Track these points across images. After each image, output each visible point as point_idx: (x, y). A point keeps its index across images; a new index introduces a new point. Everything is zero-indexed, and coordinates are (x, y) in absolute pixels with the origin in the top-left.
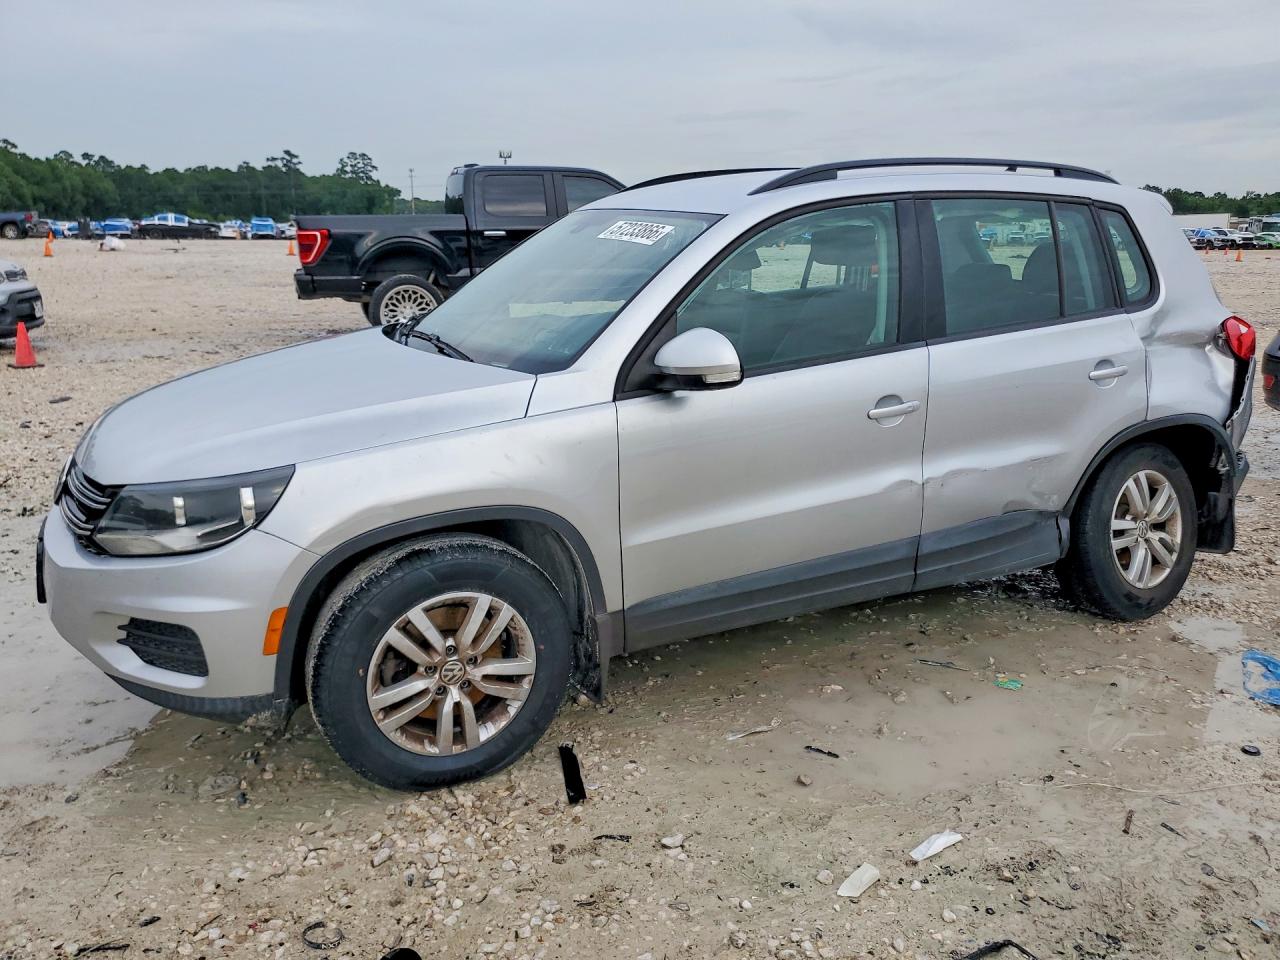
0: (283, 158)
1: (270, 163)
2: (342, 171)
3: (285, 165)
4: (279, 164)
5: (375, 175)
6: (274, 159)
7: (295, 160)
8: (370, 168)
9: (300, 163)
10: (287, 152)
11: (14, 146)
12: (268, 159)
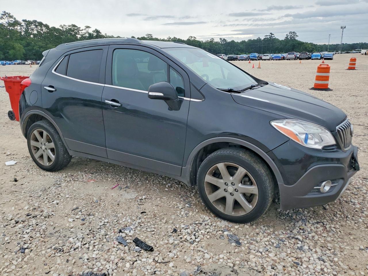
0: (269, 35)
1: (266, 37)
2: (287, 38)
3: (270, 37)
4: (268, 37)
5: (297, 38)
6: (267, 36)
7: (273, 36)
8: (295, 36)
9: (274, 36)
10: (271, 34)
11: (196, 38)
12: (265, 36)
